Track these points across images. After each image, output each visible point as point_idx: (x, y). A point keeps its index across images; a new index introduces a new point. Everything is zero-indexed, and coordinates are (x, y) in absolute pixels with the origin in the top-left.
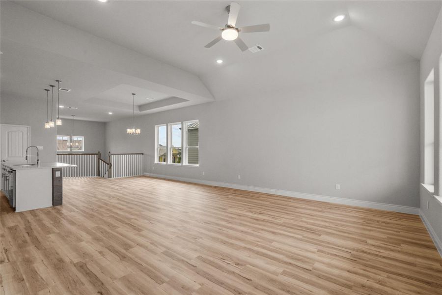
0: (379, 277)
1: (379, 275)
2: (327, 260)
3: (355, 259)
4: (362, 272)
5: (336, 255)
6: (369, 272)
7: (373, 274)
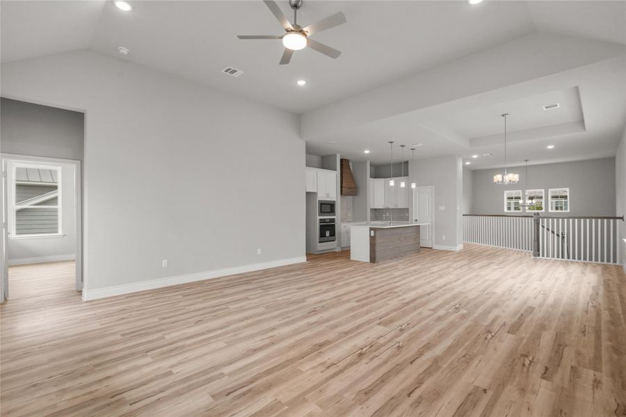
0: (68, 398)
1: (69, 400)
2: (146, 370)
3: (115, 399)
4: (93, 388)
5: (144, 384)
6: (84, 395)
7: (78, 394)
